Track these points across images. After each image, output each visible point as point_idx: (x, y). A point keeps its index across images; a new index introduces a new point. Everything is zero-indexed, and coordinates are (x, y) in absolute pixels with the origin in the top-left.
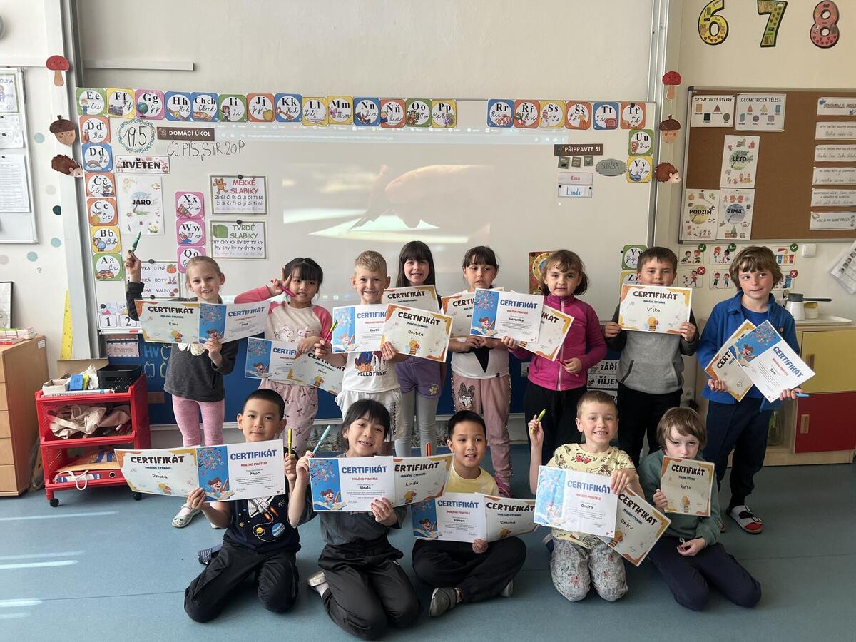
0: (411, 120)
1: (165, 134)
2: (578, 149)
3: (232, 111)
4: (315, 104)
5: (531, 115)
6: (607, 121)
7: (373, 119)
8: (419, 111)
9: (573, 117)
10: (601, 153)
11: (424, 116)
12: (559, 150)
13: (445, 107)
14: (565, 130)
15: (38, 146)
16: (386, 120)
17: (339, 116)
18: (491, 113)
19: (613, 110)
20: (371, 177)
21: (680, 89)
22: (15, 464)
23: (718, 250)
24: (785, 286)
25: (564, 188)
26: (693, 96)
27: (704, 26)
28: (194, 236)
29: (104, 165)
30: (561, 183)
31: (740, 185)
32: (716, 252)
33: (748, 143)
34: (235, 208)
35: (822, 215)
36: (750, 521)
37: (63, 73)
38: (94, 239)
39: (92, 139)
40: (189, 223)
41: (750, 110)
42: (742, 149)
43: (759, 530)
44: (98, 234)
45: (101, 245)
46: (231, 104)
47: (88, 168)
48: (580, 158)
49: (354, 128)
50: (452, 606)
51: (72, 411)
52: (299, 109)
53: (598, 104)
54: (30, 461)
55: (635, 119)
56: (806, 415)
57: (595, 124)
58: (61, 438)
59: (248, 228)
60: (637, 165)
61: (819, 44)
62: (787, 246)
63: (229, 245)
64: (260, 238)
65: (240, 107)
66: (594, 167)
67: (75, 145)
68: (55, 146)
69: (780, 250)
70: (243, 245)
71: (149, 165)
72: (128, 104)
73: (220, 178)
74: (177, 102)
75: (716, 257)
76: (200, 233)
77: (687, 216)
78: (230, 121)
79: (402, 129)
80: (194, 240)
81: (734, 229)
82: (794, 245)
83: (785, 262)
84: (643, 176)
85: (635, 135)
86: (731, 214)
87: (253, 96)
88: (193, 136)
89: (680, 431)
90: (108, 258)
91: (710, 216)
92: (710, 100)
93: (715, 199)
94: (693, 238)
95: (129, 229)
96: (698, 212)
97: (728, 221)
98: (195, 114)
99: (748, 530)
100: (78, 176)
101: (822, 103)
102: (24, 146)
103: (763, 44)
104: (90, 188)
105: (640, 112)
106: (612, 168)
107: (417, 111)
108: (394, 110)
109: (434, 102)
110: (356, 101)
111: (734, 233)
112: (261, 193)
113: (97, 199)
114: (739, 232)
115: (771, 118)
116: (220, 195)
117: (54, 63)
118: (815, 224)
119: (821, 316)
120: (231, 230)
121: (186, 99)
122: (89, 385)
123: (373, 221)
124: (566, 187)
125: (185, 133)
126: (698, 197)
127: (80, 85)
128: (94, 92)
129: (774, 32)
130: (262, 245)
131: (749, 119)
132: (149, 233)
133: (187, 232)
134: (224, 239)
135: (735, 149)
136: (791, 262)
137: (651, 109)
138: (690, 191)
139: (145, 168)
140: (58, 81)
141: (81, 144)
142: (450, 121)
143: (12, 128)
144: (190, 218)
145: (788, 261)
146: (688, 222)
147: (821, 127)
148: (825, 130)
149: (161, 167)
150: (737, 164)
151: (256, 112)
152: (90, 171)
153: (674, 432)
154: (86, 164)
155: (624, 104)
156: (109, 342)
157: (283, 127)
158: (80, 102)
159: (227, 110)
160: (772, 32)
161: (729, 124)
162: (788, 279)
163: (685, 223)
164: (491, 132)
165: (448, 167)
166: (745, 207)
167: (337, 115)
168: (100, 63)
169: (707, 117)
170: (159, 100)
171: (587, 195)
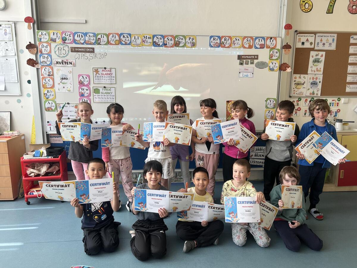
0: (177, 44)
1: (74, 50)
2: (248, 57)
3: (102, 41)
4: (136, 37)
5: (228, 43)
6: (260, 45)
7: (161, 44)
8: (181, 40)
9: (246, 43)
10: (257, 59)
11: (182, 42)
12: (240, 57)
13: (191, 39)
14: (242, 49)
15: (20, 54)
16: (166, 44)
17: (147, 43)
18: (211, 41)
19: (263, 40)
20: (160, 69)
21: (292, 31)
22: (12, 187)
23: (306, 100)
24: (335, 116)
25: (241, 74)
26: (297, 34)
27: (302, 4)
28: (86, 93)
29: (48, 63)
30: (240, 71)
31: (316, 73)
32: (305, 101)
33: (320, 55)
34: (103, 81)
35: (351, 86)
36: (318, 215)
37: (32, 24)
38: (44, 94)
39: (43, 52)
40: (84, 87)
41: (321, 40)
42: (317, 57)
43: (322, 219)
44: (46, 92)
45: (47, 96)
46: (101, 37)
47: (42, 64)
48: (249, 61)
49: (153, 48)
50: (193, 248)
51: (36, 166)
52: (130, 40)
53: (256, 38)
54: (19, 186)
55: (272, 44)
56: (343, 171)
57: (255, 46)
58: (31, 177)
59: (108, 90)
60: (273, 64)
61: (352, 12)
62: (336, 99)
63: (100, 97)
64: (113, 94)
65: (105, 39)
66: (254, 65)
67: (36, 54)
68: (28, 55)
69: (333, 100)
70: (106, 97)
71: (67, 63)
72: (58, 37)
73: (97, 69)
74: (79, 36)
75: (305, 103)
76: (88, 92)
77: (293, 86)
78: (101, 44)
79: (173, 48)
80: (86, 95)
81: (314, 91)
82: (339, 98)
83: (335, 106)
84: (275, 69)
85: (272, 51)
86: (312, 85)
87: (111, 34)
88: (86, 51)
89: (289, 176)
90: (50, 102)
91: (303, 86)
92: (304, 36)
93: (306, 79)
94: (296, 95)
95: (59, 90)
96: (298, 84)
97: (311, 88)
98: (86, 42)
99: (318, 219)
100: (38, 68)
101: (352, 38)
102: (15, 55)
103: (327, 12)
104: (43, 72)
105: (274, 41)
106: (262, 65)
107: (180, 41)
108: (170, 40)
109: (187, 37)
110: (154, 36)
111: (313, 93)
112: (114, 75)
113: (45, 77)
114: (315, 92)
115: (330, 44)
116: (97, 76)
117: (27, 20)
118: (348, 90)
119: (350, 129)
120: (101, 91)
121: (82, 35)
122: (42, 155)
123: (161, 87)
124: (242, 73)
125: (82, 50)
126: (299, 78)
127: (38, 29)
128: (44, 32)
129: (332, 7)
130: (114, 97)
131: (321, 45)
132: (67, 91)
133: (83, 91)
134: (99, 94)
135: (315, 57)
136: (337, 106)
137: (279, 40)
138: (295, 75)
139: (65, 64)
140: (29, 27)
141: (39, 54)
142: (194, 45)
143: (10, 47)
144: (84, 85)
145: (336, 105)
146: (294, 88)
147: (352, 48)
148: (353, 49)
149: (72, 64)
150: (316, 64)
151: (112, 41)
152: (42, 66)
153: (287, 177)
154: (41, 63)
155: (268, 38)
156: (50, 137)
157: (123, 47)
158: (38, 36)
159: (100, 40)
160: (331, 7)
161: (312, 46)
162: (336, 113)
163: (292, 88)
164: (211, 50)
165: (192, 64)
166: (318, 82)
167: (146, 42)
168: (47, 20)
169: (303, 43)
170: (71, 35)
171: (251, 77)
